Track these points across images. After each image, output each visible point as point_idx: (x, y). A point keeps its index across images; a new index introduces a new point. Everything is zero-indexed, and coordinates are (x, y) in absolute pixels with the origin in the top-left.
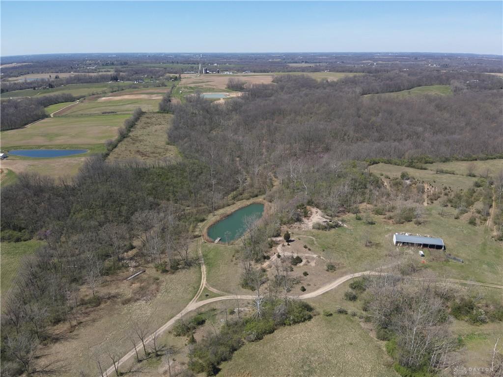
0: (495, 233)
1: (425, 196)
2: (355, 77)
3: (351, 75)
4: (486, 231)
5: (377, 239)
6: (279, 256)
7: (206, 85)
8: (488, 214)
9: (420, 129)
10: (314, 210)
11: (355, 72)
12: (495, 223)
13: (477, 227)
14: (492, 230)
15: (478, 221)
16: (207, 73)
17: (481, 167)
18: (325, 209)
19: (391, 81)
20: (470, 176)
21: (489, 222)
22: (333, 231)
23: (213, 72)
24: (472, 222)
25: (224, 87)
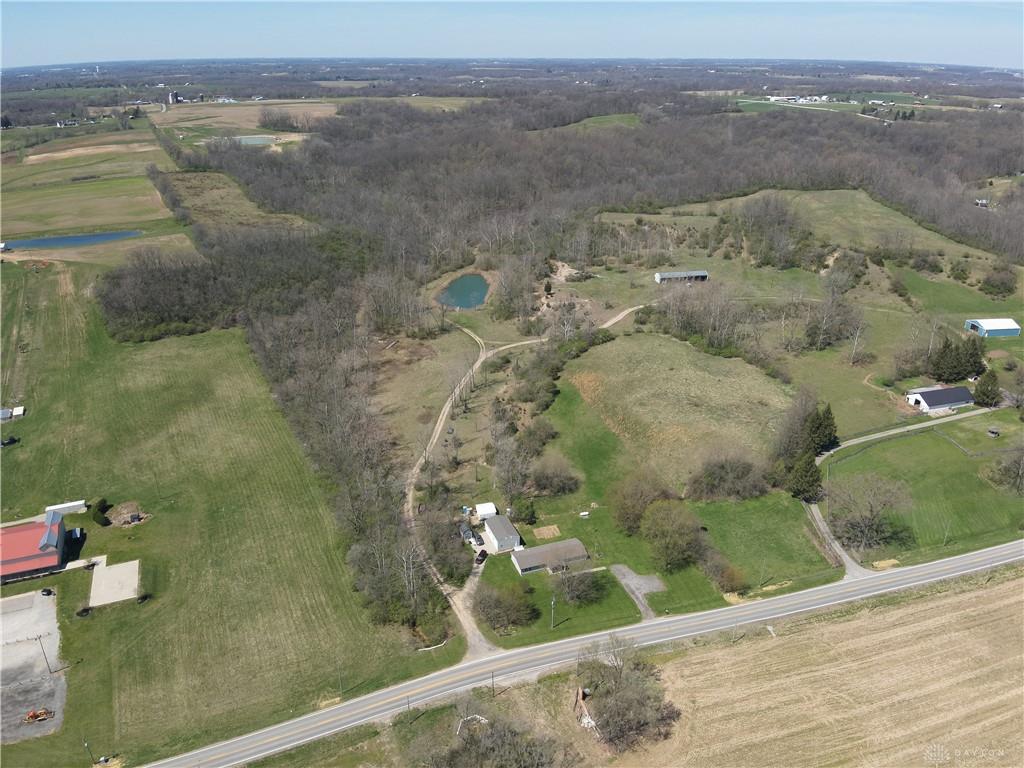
0: (753, 262)
1: (669, 241)
2: (484, 103)
3: (478, 101)
4: (743, 262)
5: (637, 282)
6: (548, 306)
7: (217, 123)
8: (742, 248)
9: (633, 170)
10: (559, 264)
11: (469, 96)
12: (751, 253)
13: (733, 260)
14: (749, 261)
15: (733, 255)
16: (178, 101)
17: (721, 207)
18: (571, 261)
19: (548, 109)
20: (710, 215)
21: (744, 254)
22: (589, 281)
23: (191, 99)
24: (727, 257)
25: (253, 126)
